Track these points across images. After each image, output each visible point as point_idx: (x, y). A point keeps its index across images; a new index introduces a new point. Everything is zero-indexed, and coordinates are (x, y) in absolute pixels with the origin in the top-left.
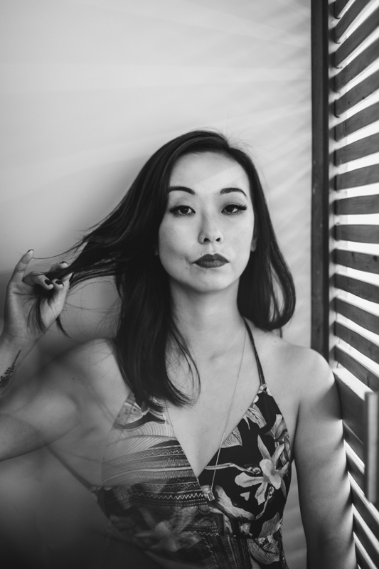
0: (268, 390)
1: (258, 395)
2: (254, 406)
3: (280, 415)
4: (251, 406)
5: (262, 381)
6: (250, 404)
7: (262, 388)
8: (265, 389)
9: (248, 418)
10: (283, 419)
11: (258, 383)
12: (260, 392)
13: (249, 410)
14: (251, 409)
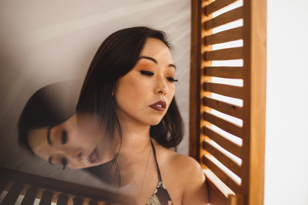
0: (163, 185)
1: (157, 188)
2: (155, 195)
3: (170, 201)
4: (153, 196)
5: (160, 179)
6: (152, 194)
7: (160, 184)
8: (162, 185)
9: (150, 203)
10: (172, 203)
11: (157, 180)
12: (159, 186)
13: (151, 198)
14: (152, 197)
